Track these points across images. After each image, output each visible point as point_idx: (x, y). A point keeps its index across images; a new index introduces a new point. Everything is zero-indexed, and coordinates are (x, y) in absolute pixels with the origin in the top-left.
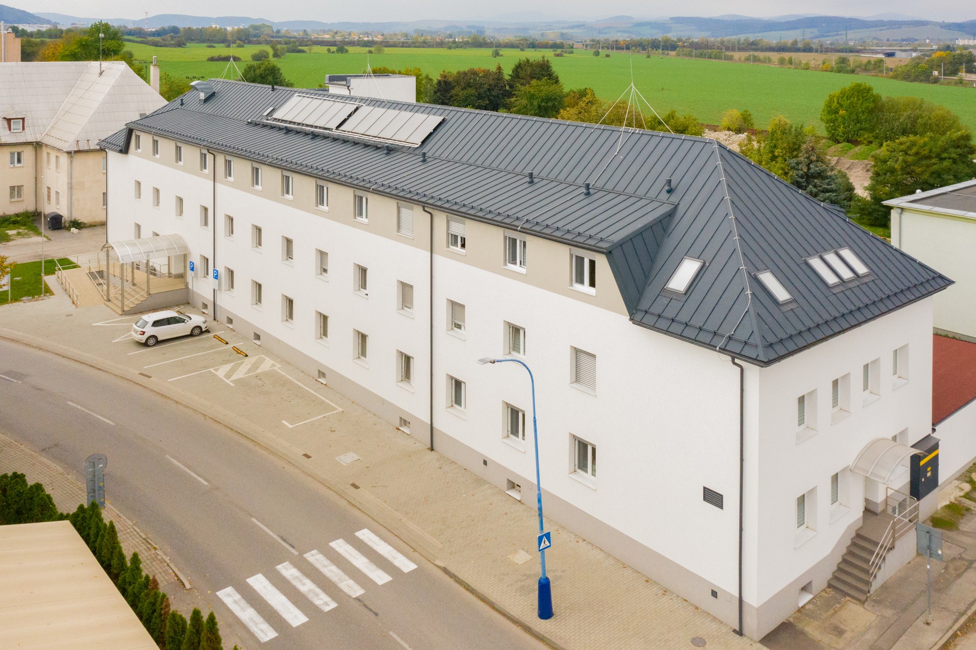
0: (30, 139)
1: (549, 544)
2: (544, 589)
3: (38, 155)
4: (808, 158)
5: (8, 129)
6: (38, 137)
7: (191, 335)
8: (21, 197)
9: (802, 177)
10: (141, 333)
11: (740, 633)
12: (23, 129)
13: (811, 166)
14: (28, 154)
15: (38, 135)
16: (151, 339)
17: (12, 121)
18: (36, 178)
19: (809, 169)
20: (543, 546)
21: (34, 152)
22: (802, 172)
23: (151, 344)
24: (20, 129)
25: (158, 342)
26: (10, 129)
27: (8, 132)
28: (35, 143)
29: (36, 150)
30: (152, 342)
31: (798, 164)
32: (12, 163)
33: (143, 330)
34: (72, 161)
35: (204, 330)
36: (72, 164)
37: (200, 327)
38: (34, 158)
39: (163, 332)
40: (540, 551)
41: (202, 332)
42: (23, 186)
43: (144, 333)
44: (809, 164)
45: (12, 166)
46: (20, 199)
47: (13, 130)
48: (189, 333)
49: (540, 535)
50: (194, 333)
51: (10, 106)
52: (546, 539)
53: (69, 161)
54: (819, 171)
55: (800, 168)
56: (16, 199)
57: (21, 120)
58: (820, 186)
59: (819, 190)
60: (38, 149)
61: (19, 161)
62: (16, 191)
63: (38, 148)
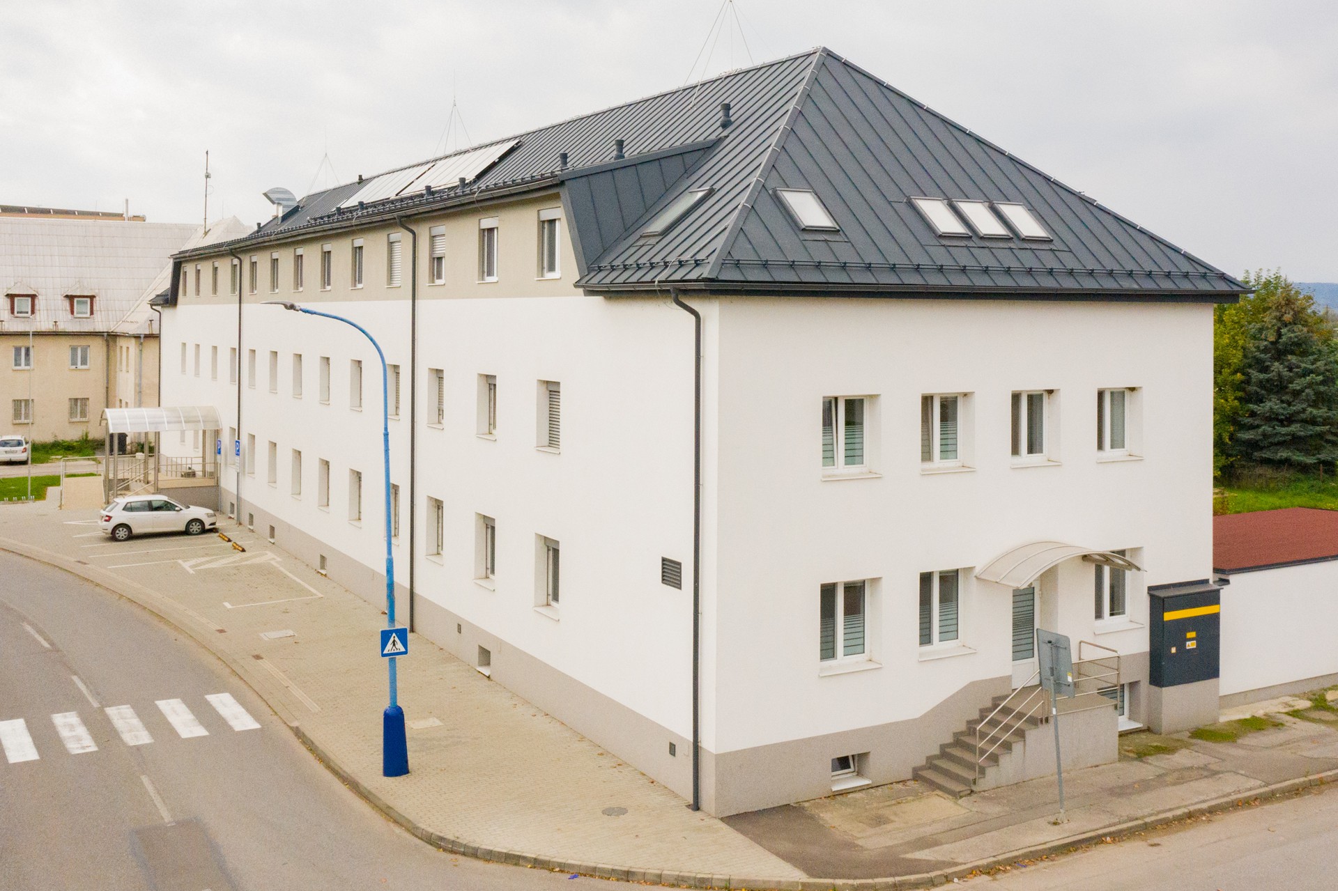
0: (100, 327)
1: (403, 649)
2: (394, 723)
3: (112, 353)
4: (1279, 319)
5: (69, 311)
6: (112, 326)
7: (186, 533)
8: (85, 417)
9: (1266, 350)
10: (107, 518)
11: (696, 806)
12: (92, 313)
13: (1283, 331)
14: (96, 349)
15: (111, 323)
16: (121, 529)
17: (76, 300)
18: (107, 388)
19: (1280, 335)
20: (389, 647)
21: (105, 349)
22: (1266, 343)
23: (120, 538)
24: (87, 313)
25: (132, 537)
26: (72, 312)
27: (70, 316)
28: (106, 334)
29: (108, 346)
30: (122, 534)
31: (1261, 330)
32: (74, 362)
33: (109, 514)
34: (141, 350)
35: (207, 527)
36: (141, 354)
37: (201, 522)
38: (105, 356)
39: (143, 521)
40: (384, 655)
41: (204, 531)
42: (88, 399)
43: (110, 518)
44: (1279, 329)
45: (74, 367)
46: (84, 419)
47: (77, 313)
48: (182, 528)
49: (387, 628)
50: (191, 530)
51: (77, 280)
52: (396, 639)
53: (138, 351)
54: (1296, 340)
55: (1263, 337)
56: (78, 419)
57: (89, 300)
58: (1298, 367)
59: (1297, 373)
60: (111, 343)
61: (84, 362)
62: (78, 405)
63: (110, 340)
